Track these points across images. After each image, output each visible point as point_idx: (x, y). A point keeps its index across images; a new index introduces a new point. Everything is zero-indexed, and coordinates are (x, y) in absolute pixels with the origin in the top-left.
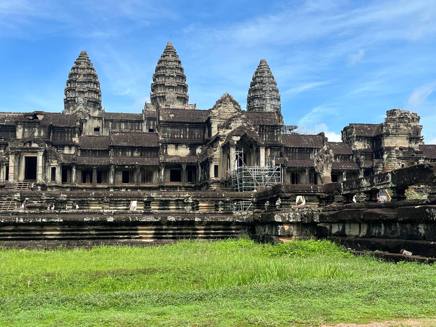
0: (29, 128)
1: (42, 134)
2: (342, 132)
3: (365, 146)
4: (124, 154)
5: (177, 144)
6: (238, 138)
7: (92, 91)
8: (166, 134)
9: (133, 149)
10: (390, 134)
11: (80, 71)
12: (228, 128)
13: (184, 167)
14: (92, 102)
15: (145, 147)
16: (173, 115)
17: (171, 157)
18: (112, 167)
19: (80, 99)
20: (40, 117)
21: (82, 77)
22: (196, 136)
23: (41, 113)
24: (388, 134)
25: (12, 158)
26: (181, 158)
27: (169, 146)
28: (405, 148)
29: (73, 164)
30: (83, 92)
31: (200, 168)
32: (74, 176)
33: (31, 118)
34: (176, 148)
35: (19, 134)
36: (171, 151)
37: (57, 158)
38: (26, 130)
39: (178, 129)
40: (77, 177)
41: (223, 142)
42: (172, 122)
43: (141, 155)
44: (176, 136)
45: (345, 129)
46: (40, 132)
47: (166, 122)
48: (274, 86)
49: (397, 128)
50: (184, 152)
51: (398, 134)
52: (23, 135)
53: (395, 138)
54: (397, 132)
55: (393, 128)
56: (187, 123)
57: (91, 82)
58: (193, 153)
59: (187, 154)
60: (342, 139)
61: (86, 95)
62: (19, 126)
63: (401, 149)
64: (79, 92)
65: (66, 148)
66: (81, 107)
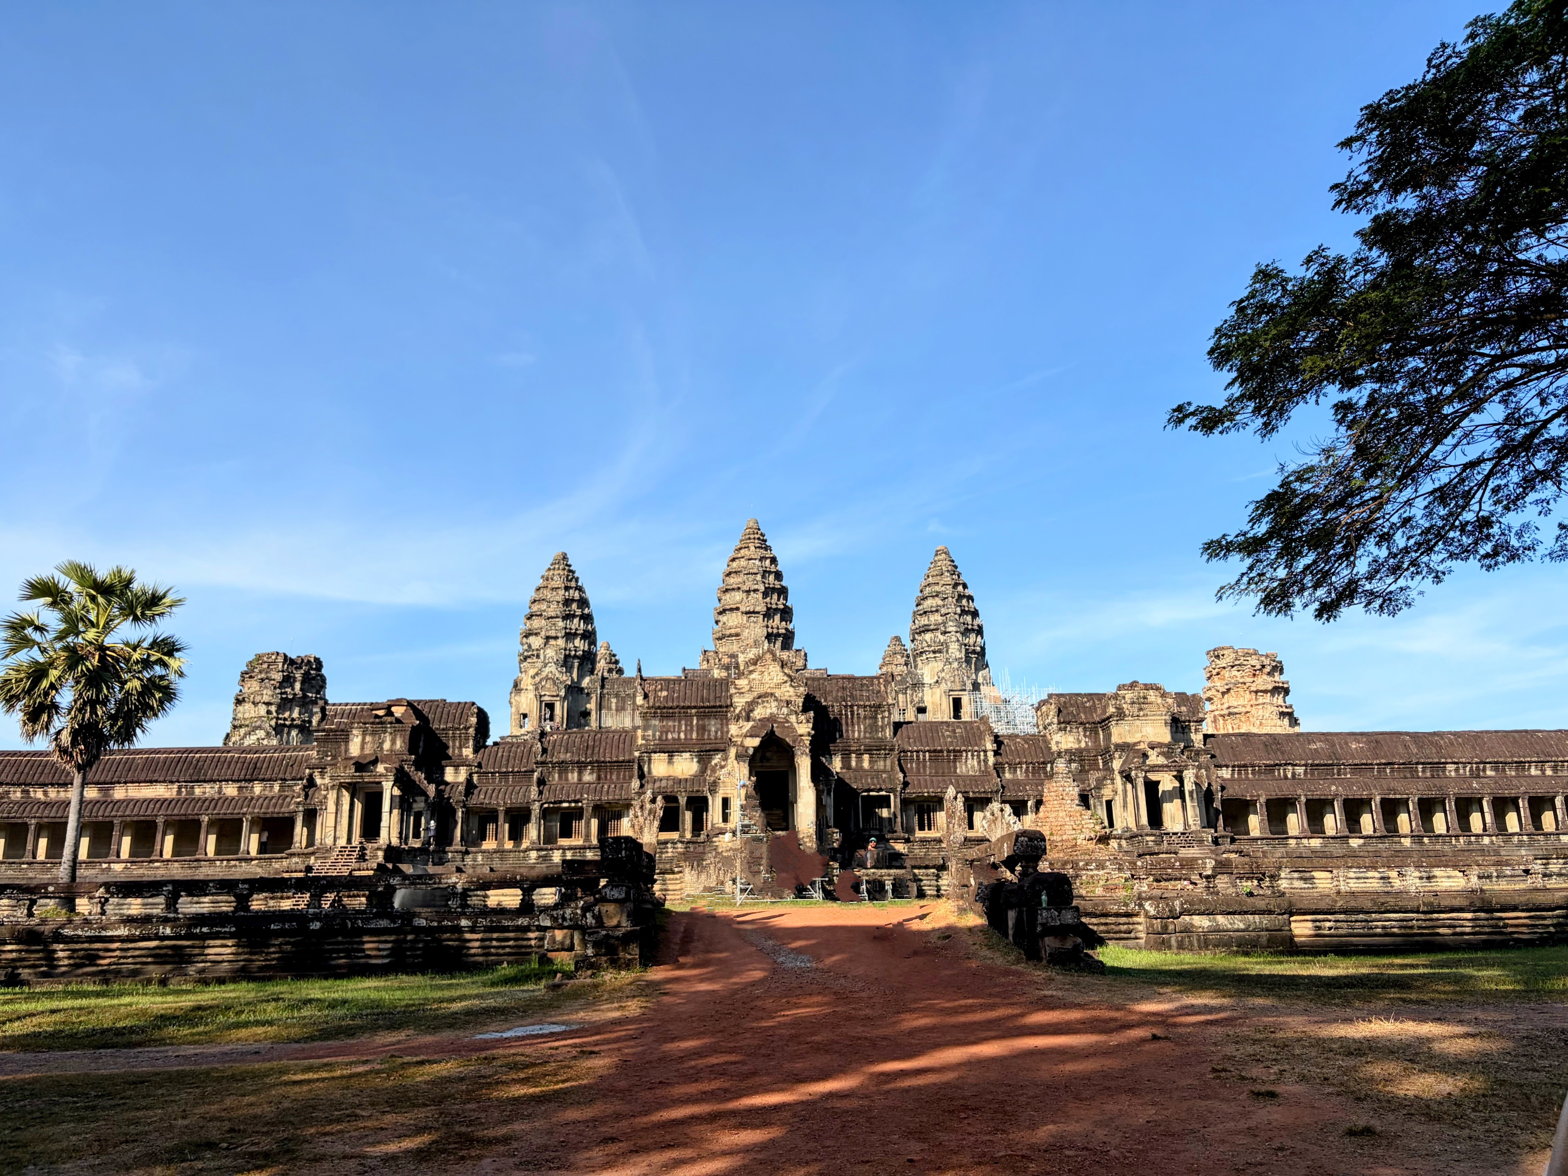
0: (374, 733)
1: (398, 744)
2: (1035, 710)
3: (1079, 742)
4: (563, 778)
5: (671, 751)
6: (756, 742)
7: (575, 634)
9: (581, 766)
10: (1125, 716)
11: (549, 595)
12: (747, 719)
13: (683, 801)
14: (574, 657)
15: (605, 762)
16: (665, 693)
17: (657, 779)
18: (537, 805)
19: (550, 653)
20: (398, 711)
22: (713, 734)
23: (398, 703)
24: (1121, 715)
25: (333, 796)
26: (678, 781)
27: (655, 756)
32: (459, 827)
33: (381, 713)
34: (670, 761)
35: (355, 748)
36: (659, 767)
38: (368, 738)
39: (673, 721)
42: (664, 707)
43: (598, 778)
44: (670, 736)
45: (1040, 705)
46: (393, 742)
47: (650, 708)
49: (1141, 702)
50: (685, 767)
51: (1144, 716)
52: (362, 748)
53: (1138, 722)
54: (1140, 709)
55: (1133, 703)
56: (693, 707)
57: (574, 616)
58: (702, 770)
59: (692, 772)
61: (562, 643)
62: (355, 732)
63: (1153, 747)
64: (549, 637)
65: (449, 771)
66: (550, 670)
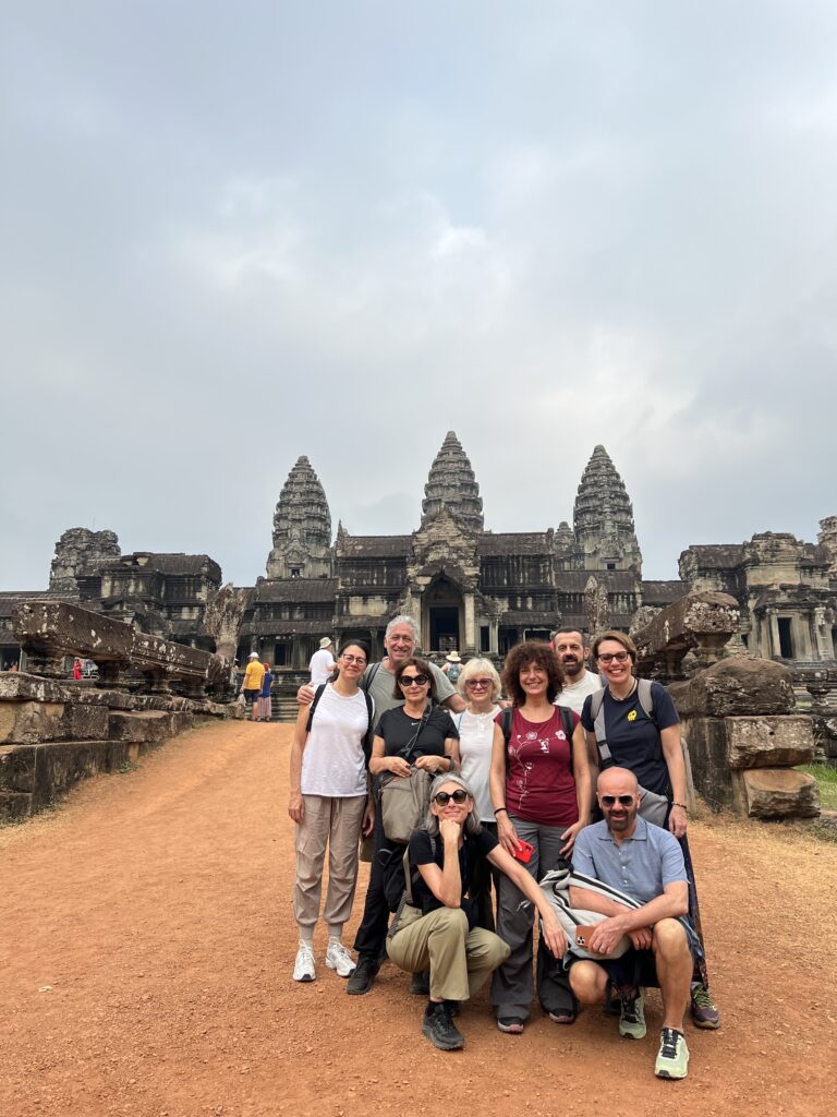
0: (121, 579)
1: (141, 587)
4: (278, 616)
5: (365, 596)
6: (427, 580)
7: (314, 518)
8: (348, 579)
9: (292, 607)
10: (760, 562)
11: (295, 488)
13: (374, 635)
14: (313, 534)
15: (311, 603)
16: (361, 547)
17: (357, 617)
18: (255, 637)
19: (295, 532)
20: (142, 562)
21: (298, 497)
22: (400, 580)
23: (142, 555)
24: (755, 562)
26: (371, 619)
27: (352, 599)
28: (791, 587)
29: (192, 636)
30: (300, 521)
33: (129, 563)
34: (365, 602)
35: (106, 592)
36: (356, 608)
38: (116, 583)
39: (368, 570)
42: (358, 559)
43: (306, 617)
44: (365, 582)
45: (684, 555)
46: (137, 586)
47: (347, 559)
48: (617, 488)
50: (377, 608)
51: (777, 561)
52: (111, 591)
53: (771, 567)
54: (773, 556)
55: (766, 550)
56: (384, 558)
57: (313, 504)
59: (383, 612)
60: (680, 573)
61: (304, 524)
62: (106, 578)
63: (784, 588)
64: (294, 520)
65: (185, 610)
66: (296, 545)
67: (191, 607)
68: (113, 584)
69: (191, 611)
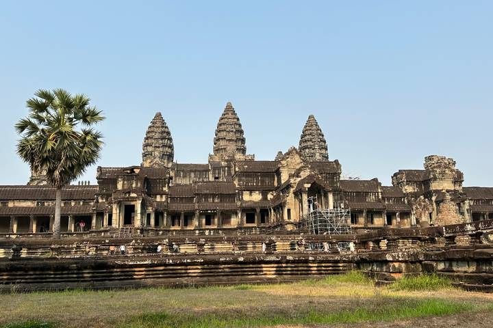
0: (128, 180)
1: (139, 185)
2: (392, 177)
3: (414, 189)
4: (206, 200)
5: (251, 191)
6: (309, 185)
7: (166, 146)
8: (242, 183)
9: (214, 196)
10: (437, 179)
11: (155, 130)
12: (298, 176)
13: (258, 211)
14: (166, 155)
15: (224, 194)
17: (246, 202)
18: (197, 212)
19: (157, 153)
20: (137, 171)
22: (267, 184)
23: (137, 168)
24: (435, 179)
25: (115, 206)
27: (244, 192)
28: (451, 191)
29: (165, 210)
30: (159, 147)
31: (272, 211)
32: (165, 220)
33: (129, 172)
34: (251, 195)
35: (120, 186)
36: (246, 197)
37: (151, 205)
38: (125, 182)
39: (251, 178)
40: (167, 221)
41: (294, 189)
42: (246, 172)
43: (221, 201)
44: (250, 184)
45: (395, 175)
46: (137, 184)
47: (241, 172)
48: (321, 137)
49: (443, 173)
50: (257, 197)
51: (444, 179)
52: (123, 186)
53: (441, 182)
54: (443, 176)
55: (440, 174)
56: (259, 172)
57: (165, 139)
58: (265, 198)
59: (260, 199)
60: (393, 183)
61: (161, 149)
62: (120, 179)
63: (448, 191)
64: (156, 147)
65: (158, 197)
66: (157, 160)
67: (161, 195)
68: (123, 182)
69: (161, 197)
